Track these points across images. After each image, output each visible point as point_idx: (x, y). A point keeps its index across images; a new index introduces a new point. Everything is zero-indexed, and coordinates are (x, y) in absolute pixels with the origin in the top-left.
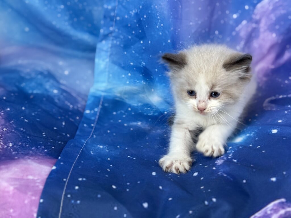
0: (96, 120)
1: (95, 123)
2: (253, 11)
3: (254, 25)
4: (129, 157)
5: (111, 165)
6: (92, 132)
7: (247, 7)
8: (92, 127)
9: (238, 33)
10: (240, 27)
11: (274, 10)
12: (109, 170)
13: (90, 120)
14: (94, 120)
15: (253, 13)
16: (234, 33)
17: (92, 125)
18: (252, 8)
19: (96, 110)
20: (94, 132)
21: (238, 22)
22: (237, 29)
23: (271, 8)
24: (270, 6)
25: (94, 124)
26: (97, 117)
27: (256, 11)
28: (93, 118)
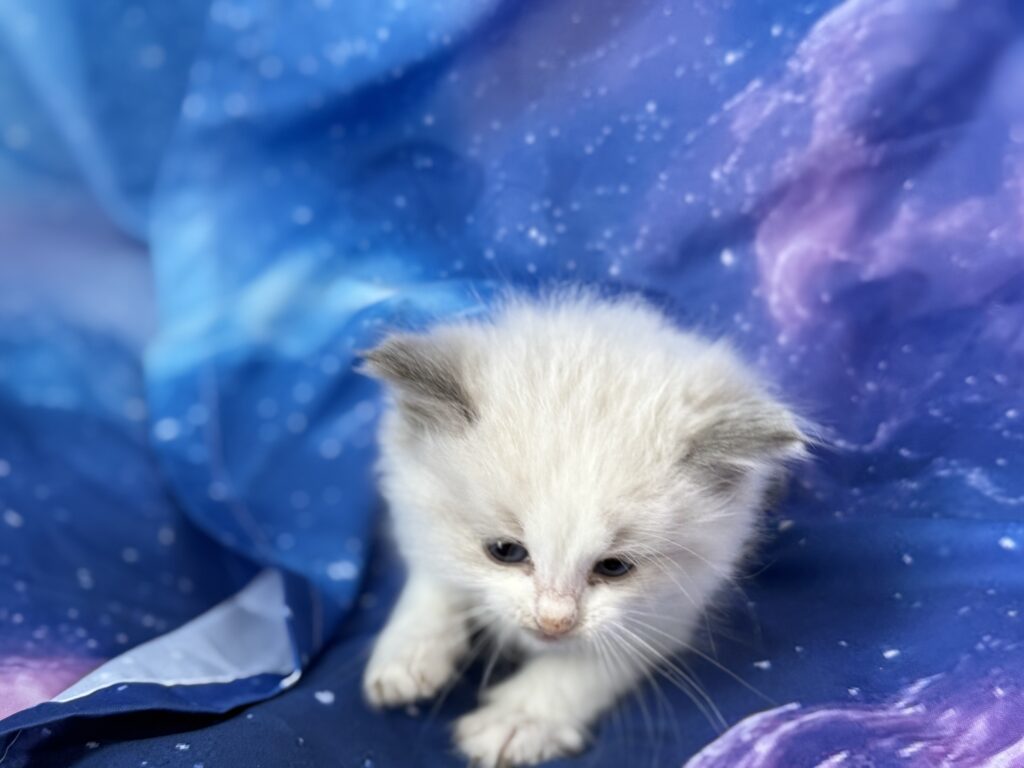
2: (797, 41)
3: (788, 97)
7: (776, 31)
9: (726, 121)
10: (738, 99)
11: (872, 44)
15: (791, 54)
16: (713, 120)
18: (791, 34)
21: (737, 80)
22: (727, 106)
23: (861, 35)
24: (857, 28)
27: (804, 45)
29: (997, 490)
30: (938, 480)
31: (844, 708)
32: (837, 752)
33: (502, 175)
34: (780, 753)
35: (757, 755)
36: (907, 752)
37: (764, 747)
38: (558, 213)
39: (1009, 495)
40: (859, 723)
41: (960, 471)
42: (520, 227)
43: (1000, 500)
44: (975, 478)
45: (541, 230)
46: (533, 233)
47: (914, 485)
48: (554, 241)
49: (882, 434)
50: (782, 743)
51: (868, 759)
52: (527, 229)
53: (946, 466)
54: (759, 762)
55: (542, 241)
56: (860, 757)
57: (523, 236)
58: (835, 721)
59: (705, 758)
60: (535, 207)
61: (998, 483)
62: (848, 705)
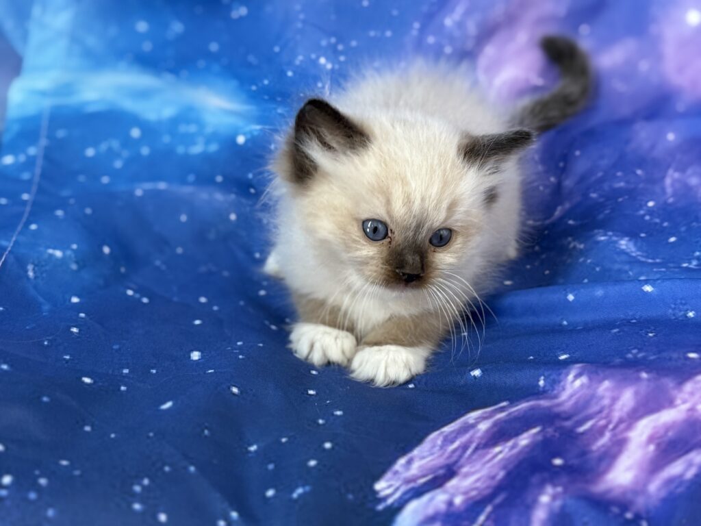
0: (37, 179)
1: (34, 189)
4: (130, 292)
5: (82, 315)
6: (26, 215)
8: (24, 203)
12: (75, 330)
13: (18, 181)
14: (30, 182)
17: (25, 197)
19: (32, 151)
20: (32, 214)
25: (28, 192)
26: (38, 171)
28: (26, 176)
29: (639, 253)
30: (598, 242)
31: (539, 399)
32: (534, 427)
33: (302, 16)
34: (495, 429)
35: (479, 430)
36: (581, 429)
37: (483, 426)
38: (340, 47)
39: (647, 257)
40: (549, 408)
41: (615, 238)
42: (313, 56)
43: (643, 259)
44: (624, 243)
45: (327, 59)
46: (322, 60)
47: (582, 246)
48: (337, 67)
49: (558, 212)
50: (495, 424)
51: (555, 431)
52: (318, 58)
53: (605, 235)
54: (479, 434)
55: (329, 66)
56: (550, 430)
57: (315, 62)
58: (532, 408)
59: (442, 433)
60: (324, 43)
61: (639, 249)
62: (541, 397)
